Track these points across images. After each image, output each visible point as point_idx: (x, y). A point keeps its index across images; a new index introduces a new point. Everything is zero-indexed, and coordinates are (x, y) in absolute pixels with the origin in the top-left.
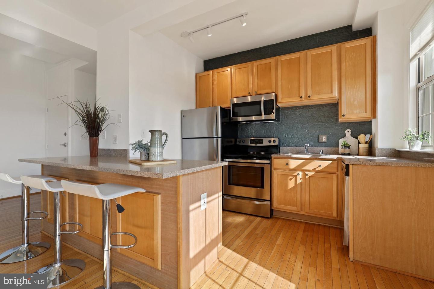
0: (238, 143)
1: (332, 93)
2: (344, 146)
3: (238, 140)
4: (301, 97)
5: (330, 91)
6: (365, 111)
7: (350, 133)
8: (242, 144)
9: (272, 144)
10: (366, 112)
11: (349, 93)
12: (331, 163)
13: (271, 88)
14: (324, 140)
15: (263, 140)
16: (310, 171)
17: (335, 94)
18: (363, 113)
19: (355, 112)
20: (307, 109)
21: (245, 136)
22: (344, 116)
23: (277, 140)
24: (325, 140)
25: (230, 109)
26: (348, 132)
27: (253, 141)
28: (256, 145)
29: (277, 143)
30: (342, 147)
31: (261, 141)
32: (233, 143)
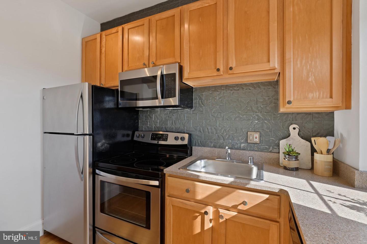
0: (135, 139)
1: (269, 61)
2: (289, 155)
3: (136, 133)
4: (218, 70)
5: (265, 59)
6: (329, 95)
7: (297, 130)
8: (140, 140)
9: (179, 142)
10: (331, 97)
11: (299, 62)
12: (267, 199)
13: (174, 56)
14: (255, 140)
15: (168, 135)
16: (227, 209)
17: (275, 63)
18: (326, 98)
19: (311, 95)
20: (231, 90)
22: (289, 102)
23: (186, 136)
24: (257, 140)
25: (118, 89)
26: (294, 129)
27: (155, 137)
28: (158, 142)
29: (186, 142)
30: (285, 156)
31: (165, 138)
32: (130, 138)
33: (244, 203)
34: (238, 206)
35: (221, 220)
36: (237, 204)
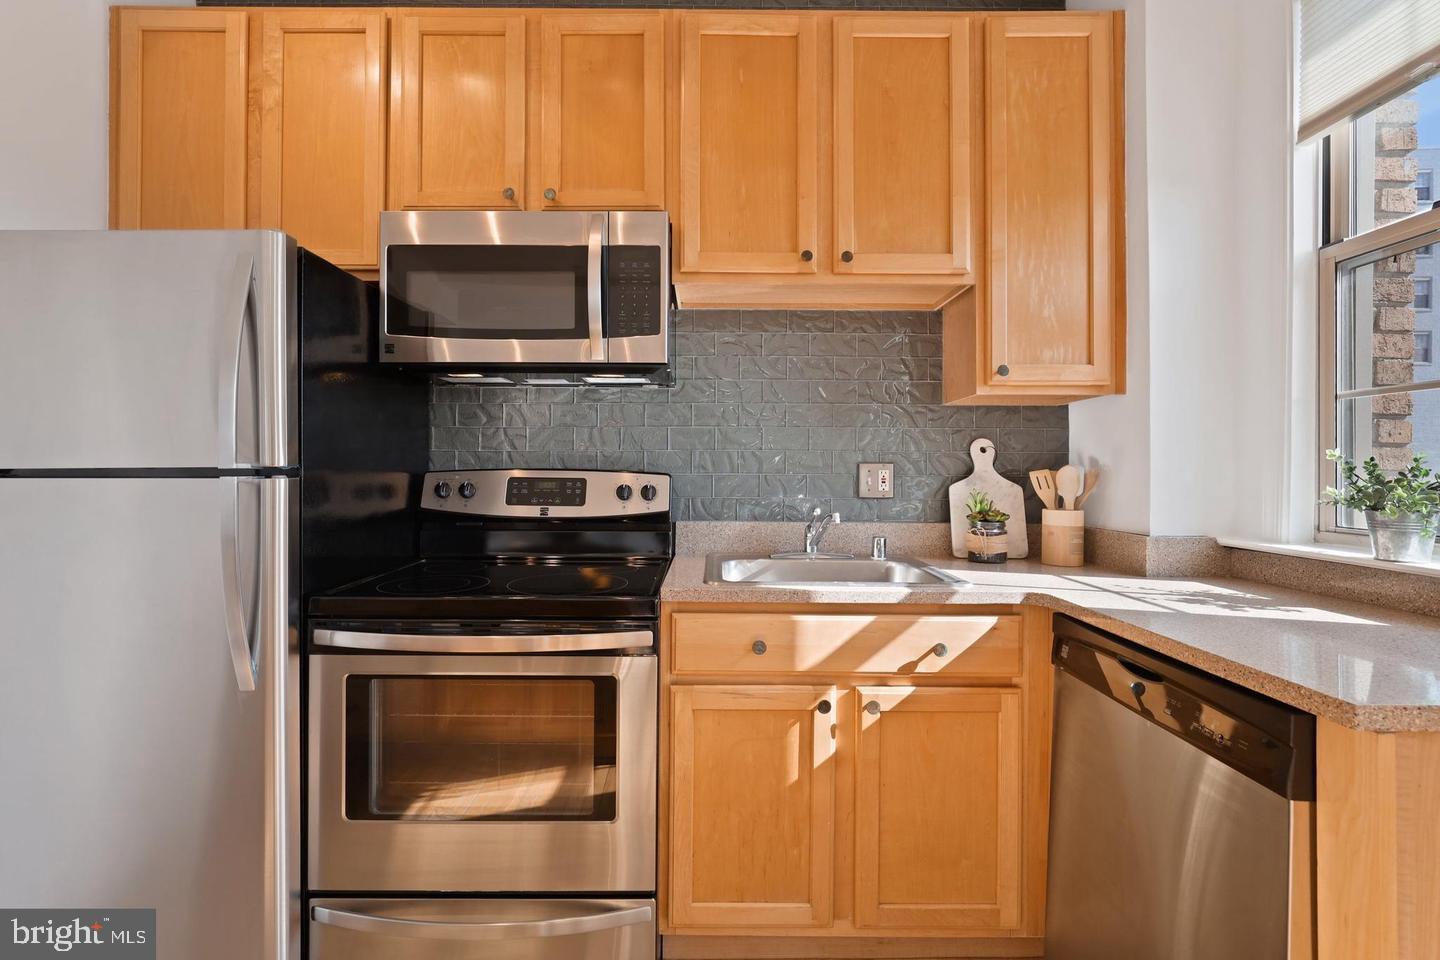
0: (428, 502)
1: (949, 251)
2: (986, 520)
3: (430, 481)
4: (807, 256)
5: (939, 241)
6: (1084, 358)
7: (991, 453)
8: (454, 505)
9: (636, 506)
10: (1090, 362)
11: (1020, 264)
12: (994, 629)
13: (641, 186)
14: (881, 489)
15: (583, 481)
16: (882, 680)
17: (964, 257)
18: (1080, 363)
19: (1047, 354)
20: (808, 330)
21: (477, 455)
22: (1003, 371)
23: (662, 483)
24: (887, 489)
25: (377, 284)
26: (983, 450)
27: (525, 491)
28: (544, 512)
29: (660, 504)
30: (974, 525)
31: (575, 493)
32: (399, 502)
33: (938, 650)
34: (915, 664)
35: (869, 719)
36: (914, 659)
